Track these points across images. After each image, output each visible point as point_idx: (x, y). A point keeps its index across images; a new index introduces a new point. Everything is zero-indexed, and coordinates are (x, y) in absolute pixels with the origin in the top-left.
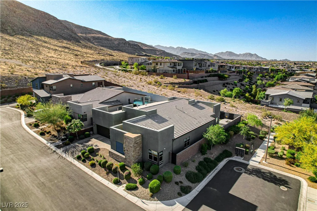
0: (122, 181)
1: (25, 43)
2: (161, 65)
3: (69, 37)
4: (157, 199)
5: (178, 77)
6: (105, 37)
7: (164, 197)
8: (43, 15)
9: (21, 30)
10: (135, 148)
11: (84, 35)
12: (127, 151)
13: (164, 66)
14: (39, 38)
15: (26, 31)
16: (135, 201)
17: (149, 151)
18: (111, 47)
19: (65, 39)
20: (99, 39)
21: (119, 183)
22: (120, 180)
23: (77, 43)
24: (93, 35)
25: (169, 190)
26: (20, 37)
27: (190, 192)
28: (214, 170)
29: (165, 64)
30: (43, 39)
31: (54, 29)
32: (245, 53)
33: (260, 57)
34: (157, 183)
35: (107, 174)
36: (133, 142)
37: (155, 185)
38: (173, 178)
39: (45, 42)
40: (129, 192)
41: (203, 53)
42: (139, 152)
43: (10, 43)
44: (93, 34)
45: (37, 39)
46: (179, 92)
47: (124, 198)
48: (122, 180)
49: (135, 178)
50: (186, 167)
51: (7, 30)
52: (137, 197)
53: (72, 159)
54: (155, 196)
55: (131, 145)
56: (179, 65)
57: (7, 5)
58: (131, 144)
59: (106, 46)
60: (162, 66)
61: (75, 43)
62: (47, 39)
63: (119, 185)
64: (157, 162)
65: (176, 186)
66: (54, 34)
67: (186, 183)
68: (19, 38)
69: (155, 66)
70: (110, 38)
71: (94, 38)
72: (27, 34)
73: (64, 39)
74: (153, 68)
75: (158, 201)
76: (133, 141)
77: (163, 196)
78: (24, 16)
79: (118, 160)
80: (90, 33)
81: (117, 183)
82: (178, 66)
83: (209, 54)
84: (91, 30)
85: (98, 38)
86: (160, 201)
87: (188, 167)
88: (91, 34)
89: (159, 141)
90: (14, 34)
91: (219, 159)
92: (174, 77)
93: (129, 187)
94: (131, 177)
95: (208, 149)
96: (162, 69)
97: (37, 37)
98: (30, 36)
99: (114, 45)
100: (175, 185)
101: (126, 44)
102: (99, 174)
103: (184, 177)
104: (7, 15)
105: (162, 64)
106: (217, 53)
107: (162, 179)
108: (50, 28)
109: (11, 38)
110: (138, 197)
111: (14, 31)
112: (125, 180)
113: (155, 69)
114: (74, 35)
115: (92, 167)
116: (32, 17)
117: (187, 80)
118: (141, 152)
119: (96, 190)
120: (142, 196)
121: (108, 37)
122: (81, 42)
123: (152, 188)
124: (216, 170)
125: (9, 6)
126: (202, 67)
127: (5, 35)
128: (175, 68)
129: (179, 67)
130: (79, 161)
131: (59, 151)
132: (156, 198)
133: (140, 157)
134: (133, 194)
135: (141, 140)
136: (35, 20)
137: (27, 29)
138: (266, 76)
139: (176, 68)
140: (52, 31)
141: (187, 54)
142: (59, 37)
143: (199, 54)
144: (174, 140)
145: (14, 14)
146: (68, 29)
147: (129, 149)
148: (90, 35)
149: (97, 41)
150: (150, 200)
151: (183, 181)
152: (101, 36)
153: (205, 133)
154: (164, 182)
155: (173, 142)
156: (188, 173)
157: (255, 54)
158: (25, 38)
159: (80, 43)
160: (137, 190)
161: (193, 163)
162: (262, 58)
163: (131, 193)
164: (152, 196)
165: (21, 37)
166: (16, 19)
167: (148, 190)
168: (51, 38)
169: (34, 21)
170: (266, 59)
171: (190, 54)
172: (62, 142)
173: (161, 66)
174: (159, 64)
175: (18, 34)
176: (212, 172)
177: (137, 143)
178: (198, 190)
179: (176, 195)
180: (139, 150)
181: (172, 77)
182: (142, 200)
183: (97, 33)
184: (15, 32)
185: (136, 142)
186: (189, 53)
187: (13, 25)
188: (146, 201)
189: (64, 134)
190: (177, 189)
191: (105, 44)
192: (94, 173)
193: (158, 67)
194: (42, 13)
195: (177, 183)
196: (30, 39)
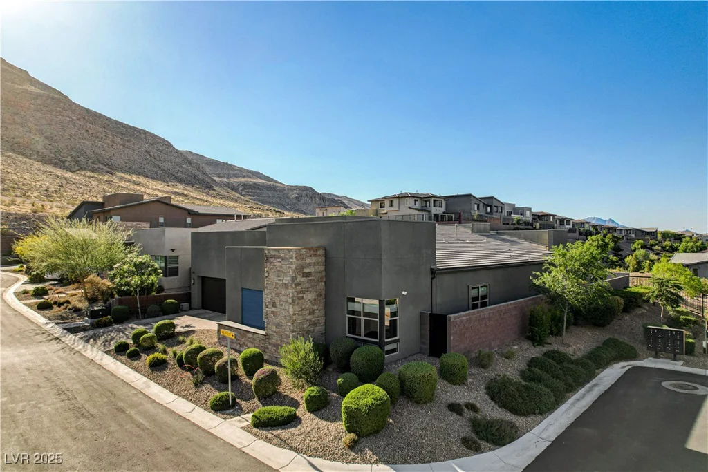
0: (244, 404)
1: (94, 183)
2: (391, 205)
3: (189, 178)
4: (375, 458)
6: (269, 183)
7: (405, 452)
8: (143, 136)
9: (93, 163)
10: (299, 289)
11: (225, 180)
12: (274, 305)
13: (399, 208)
14: (127, 176)
15: (102, 164)
16: (278, 463)
17: (351, 304)
18: (282, 205)
19: (181, 181)
20: (257, 187)
21: (231, 411)
22: (238, 400)
23: (206, 191)
24: (243, 180)
25: (425, 429)
26: (87, 174)
27: (512, 439)
28: (589, 385)
29: (402, 201)
30: (134, 179)
31: (159, 163)
34: (373, 393)
35: (197, 385)
36: (293, 267)
37: (369, 400)
38: (440, 391)
39: (138, 184)
40: (264, 432)
42: (313, 311)
43: (64, 182)
44: (244, 177)
45: (121, 179)
47: (237, 453)
48: (246, 400)
49: (292, 396)
50: (483, 368)
51: (64, 162)
52: (292, 448)
53: (100, 352)
54: (365, 447)
55: (287, 280)
56: (437, 204)
57: (75, 118)
58: (286, 274)
59: (270, 203)
60: (395, 207)
61: (201, 190)
62: (141, 179)
63: (229, 414)
64: (378, 341)
65: (453, 417)
66: (160, 172)
67: (492, 412)
68: (84, 175)
69: (377, 210)
70: (280, 185)
71: (245, 185)
72: (102, 169)
73: (179, 182)
75: (377, 462)
76: (294, 260)
77: (401, 448)
78: (104, 137)
80: (237, 176)
81: (222, 407)
82: (434, 206)
84: (241, 170)
85: (255, 186)
86: (387, 463)
87: (491, 368)
88: (239, 177)
89: (384, 257)
90: (77, 168)
91: (597, 361)
93: (263, 418)
94: (281, 390)
95: (552, 333)
96: (394, 214)
97: (123, 175)
98: (108, 172)
99: (288, 201)
100: (449, 413)
101: (315, 198)
102: (169, 387)
103: (481, 393)
104: (71, 136)
105: (396, 202)
107: (397, 385)
108: (153, 159)
109: (68, 175)
110: (294, 449)
111: (77, 163)
112: (256, 399)
114: (201, 176)
115: (153, 371)
116: (119, 140)
118: (323, 312)
119: (139, 426)
120: (314, 444)
121: (275, 184)
122: (216, 188)
123: (352, 411)
124: (596, 385)
125: (79, 119)
126: (492, 214)
127: (58, 169)
128: (426, 211)
129: (437, 208)
130: (120, 357)
131: (70, 339)
132: (369, 453)
133: (317, 328)
134: (276, 440)
135: (321, 268)
136: (124, 145)
137: (106, 160)
138: (652, 245)
139: (430, 212)
140: (155, 166)
142: (168, 177)
144: (434, 272)
145: (86, 135)
146: (190, 163)
147: (278, 295)
148: (236, 180)
149: (251, 192)
150: (343, 458)
151: (478, 405)
152: (260, 181)
153: (538, 273)
154: (402, 401)
155: (432, 279)
156: (496, 382)
157: (610, 219)
158: (97, 176)
159: (214, 190)
160: (295, 426)
161: (507, 360)
163: (270, 436)
164: (353, 446)
165: (89, 174)
166: (87, 142)
167: (341, 426)
168: (151, 178)
169: (121, 147)
172: (89, 320)
173: (392, 208)
174: (387, 203)
175: (85, 169)
176: (582, 391)
177: (308, 274)
178: (544, 436)
179: (457, 446)
180: (313, 302)
182: (311, 459)
183: (252, 176)
184: (79, 165)
185: (303, 267)
187: (79, 154)
188: (329, 463)
189: (105, 303)
190: (460, 427)
191: (269, 197)
192: (152, 384)
193: (385, 212)
194: (140, 133)
195: (454, 408)
196: (106, 177)
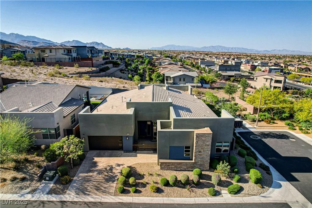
2: (51, 52)
5: (80, 66)
13: (56, 54)
21: (217, 193)
29: (57, 50)
32: (92, 42)
33: (106, 46)
41: (47, 42)
46: (102, 81)
56: (74, 51)
58: (208, 142)
69: (39, 54)
74: (37, 57)
79: (180, 169)
83: (54, 43)
92: (75, 66)
96: (53, 57)
105: (53, 51)
106: (63, 42)
113: (40, 57)
117: (94, 69)
128: (70, 55)
139: (72, 56)
141: (26, 42)
143: (43, 42)
157: (101, 43)
162: (108, 47)
170: (112, 48)
171: (31, 43)
173: (51, 54)
181: (73, 66)
186: (30, 41)
193: (47, 55)
